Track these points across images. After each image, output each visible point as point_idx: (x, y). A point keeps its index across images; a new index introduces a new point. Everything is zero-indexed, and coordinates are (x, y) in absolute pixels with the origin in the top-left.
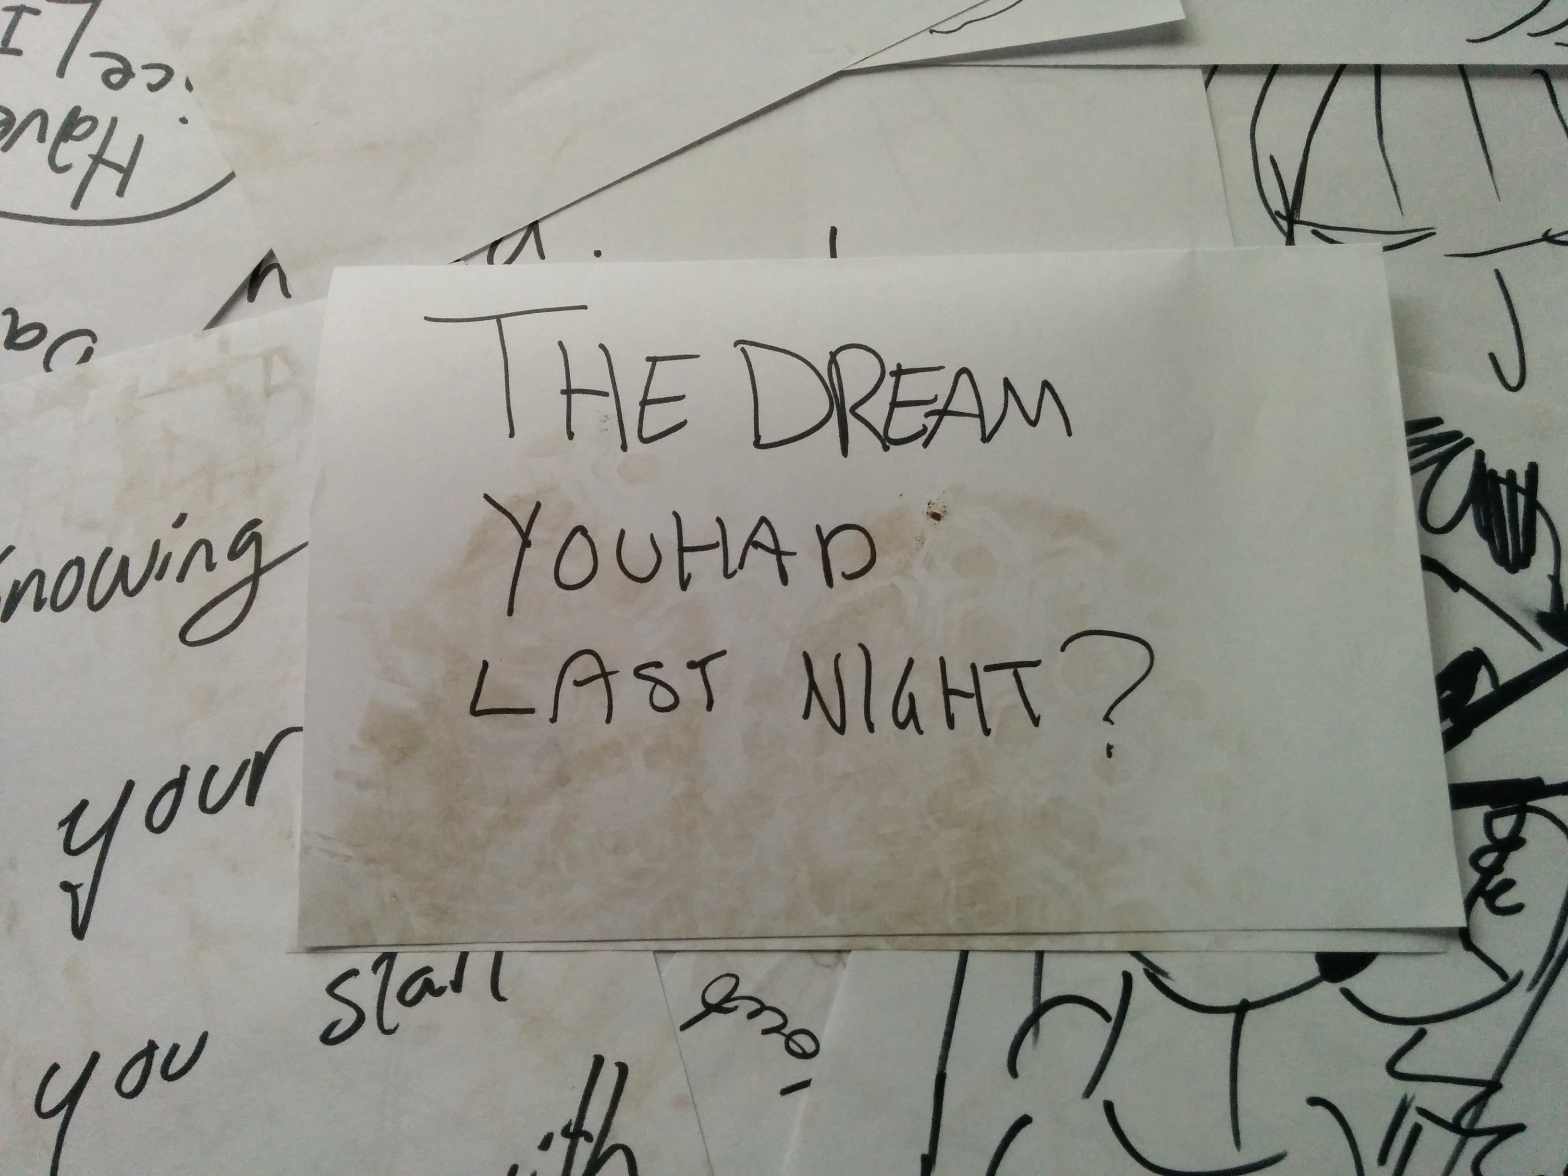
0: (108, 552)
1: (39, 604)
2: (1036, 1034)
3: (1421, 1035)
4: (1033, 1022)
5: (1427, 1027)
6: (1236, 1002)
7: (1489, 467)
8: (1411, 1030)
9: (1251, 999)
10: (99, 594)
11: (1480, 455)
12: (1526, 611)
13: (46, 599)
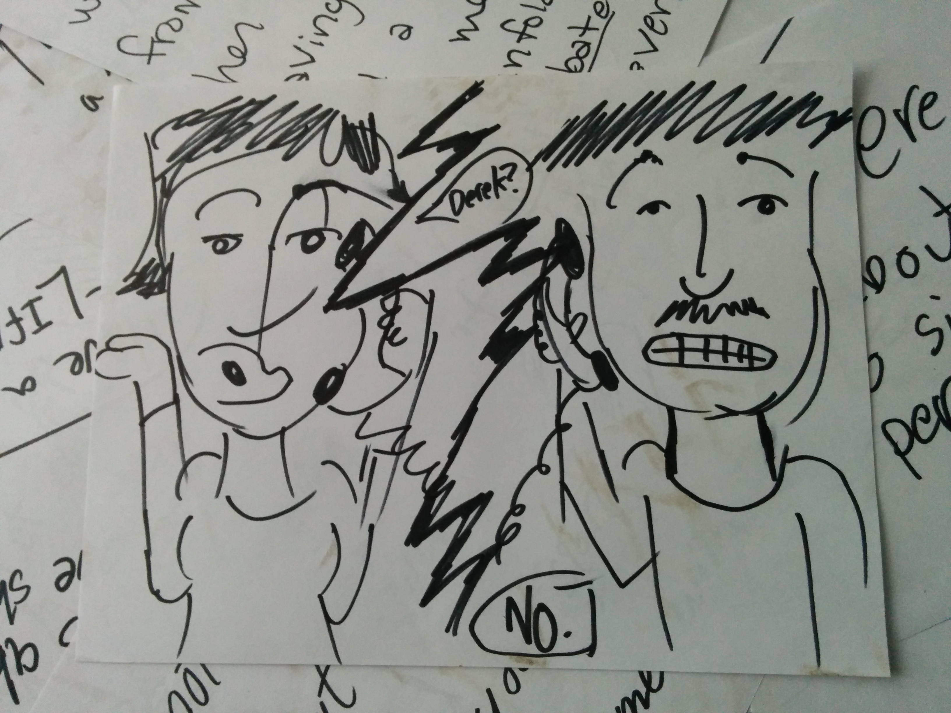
2: (187, 475)
3: (369, 415)
4: (184, 471)
5: (370, 411)
6: (279, 429)
7: (349, 123)
8: (364, 414)
9: (286, 426)
11: (344, 117)
12: (382, 191)
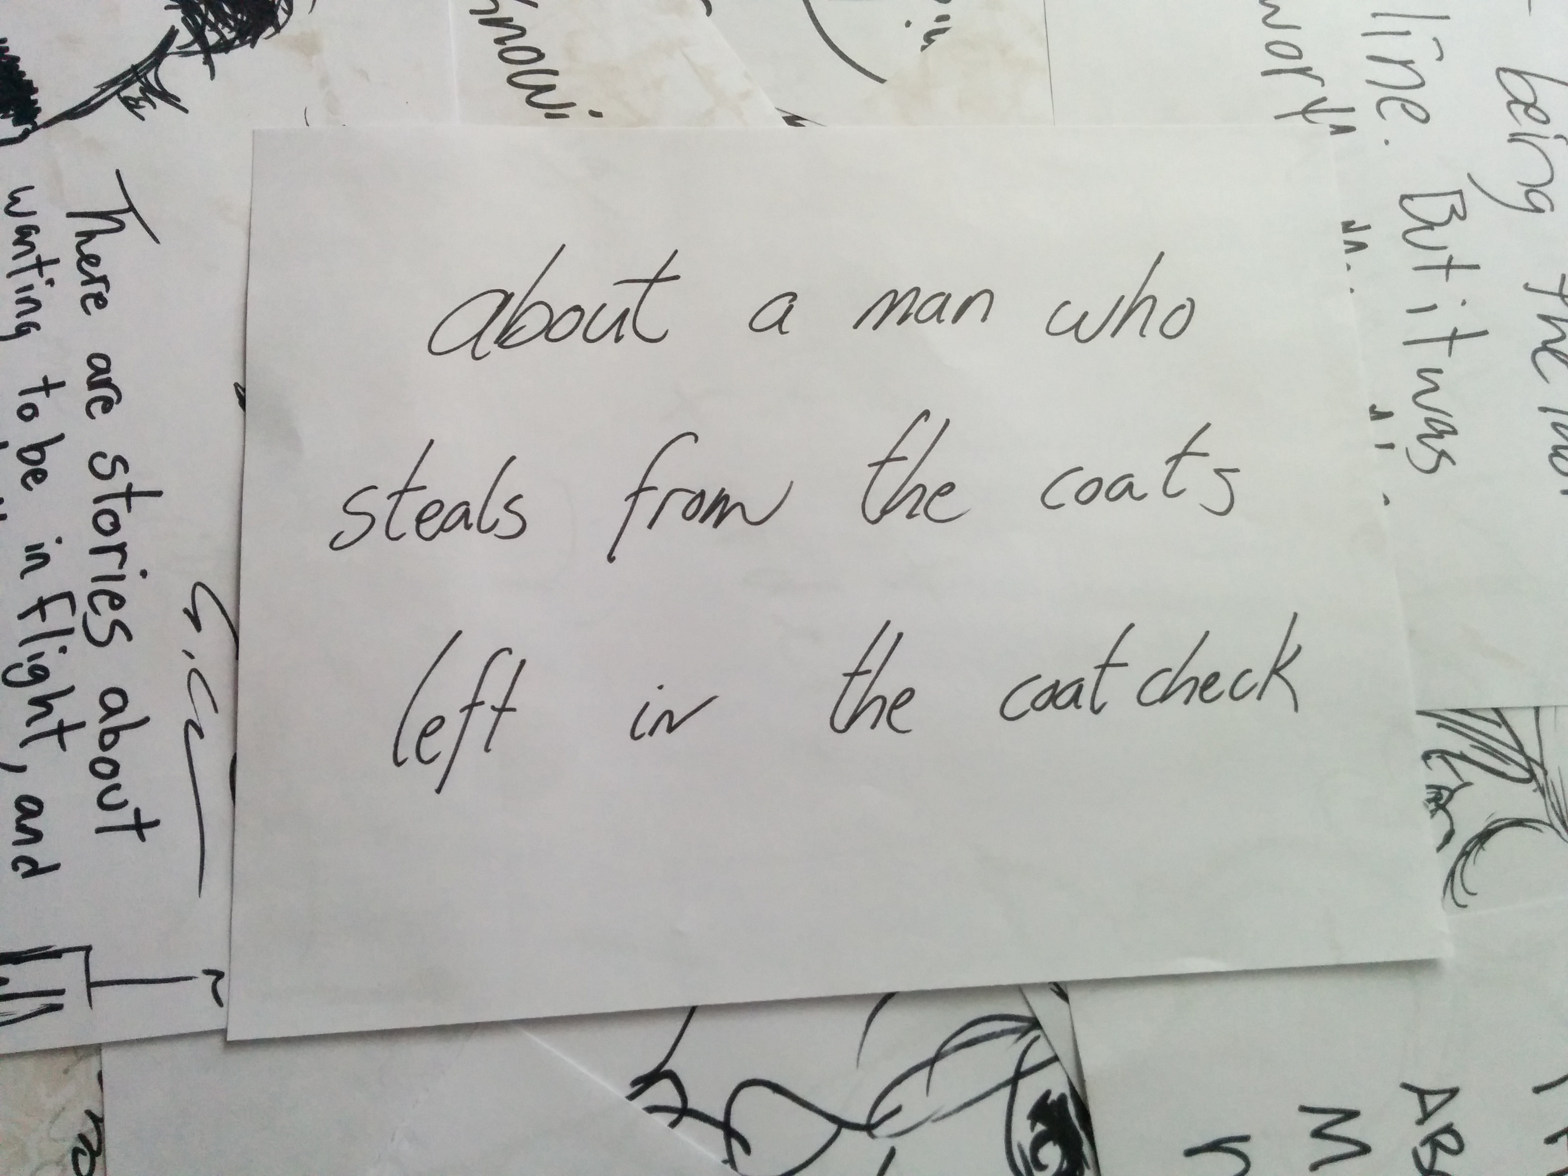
0: (555, 73)
1: (500, 41)
10: (519, 80)
13: (505, 44)
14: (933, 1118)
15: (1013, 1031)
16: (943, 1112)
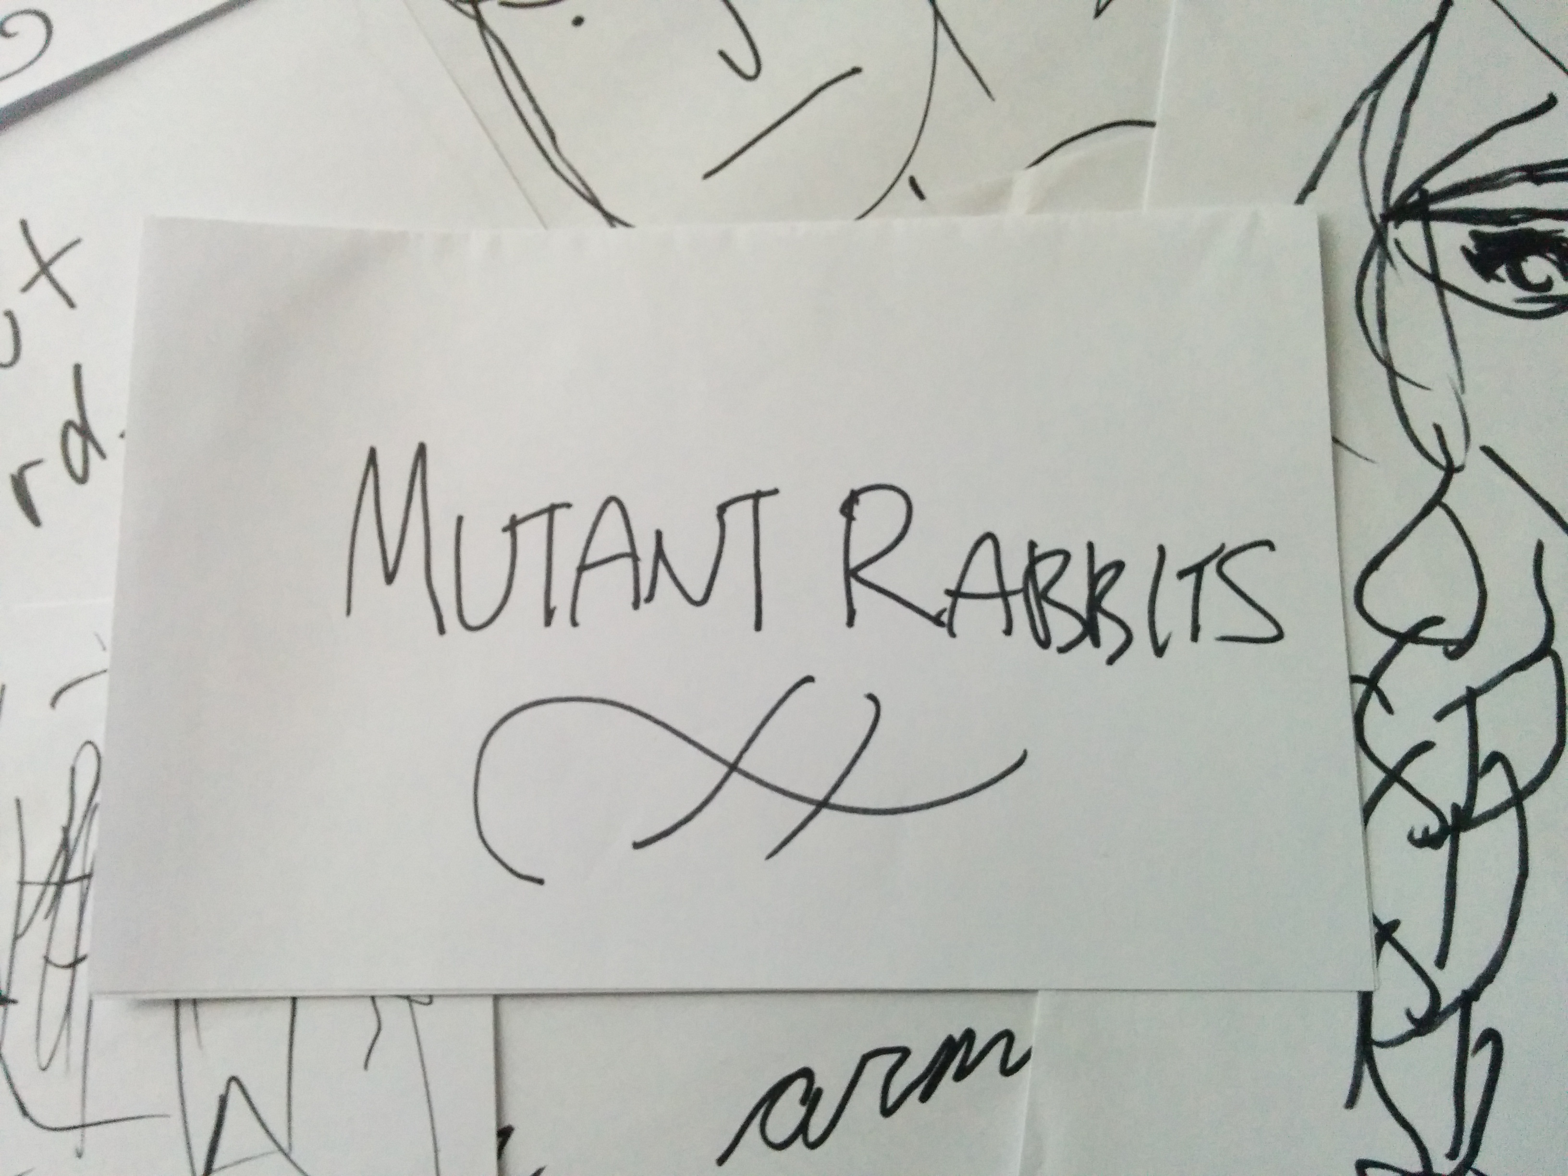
14: (1459, 392)
15: (1381, 268)
16: (1455, 377)
